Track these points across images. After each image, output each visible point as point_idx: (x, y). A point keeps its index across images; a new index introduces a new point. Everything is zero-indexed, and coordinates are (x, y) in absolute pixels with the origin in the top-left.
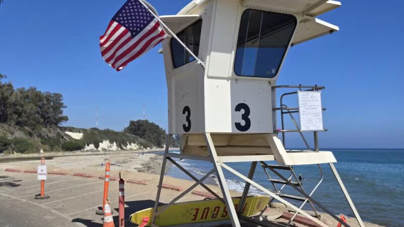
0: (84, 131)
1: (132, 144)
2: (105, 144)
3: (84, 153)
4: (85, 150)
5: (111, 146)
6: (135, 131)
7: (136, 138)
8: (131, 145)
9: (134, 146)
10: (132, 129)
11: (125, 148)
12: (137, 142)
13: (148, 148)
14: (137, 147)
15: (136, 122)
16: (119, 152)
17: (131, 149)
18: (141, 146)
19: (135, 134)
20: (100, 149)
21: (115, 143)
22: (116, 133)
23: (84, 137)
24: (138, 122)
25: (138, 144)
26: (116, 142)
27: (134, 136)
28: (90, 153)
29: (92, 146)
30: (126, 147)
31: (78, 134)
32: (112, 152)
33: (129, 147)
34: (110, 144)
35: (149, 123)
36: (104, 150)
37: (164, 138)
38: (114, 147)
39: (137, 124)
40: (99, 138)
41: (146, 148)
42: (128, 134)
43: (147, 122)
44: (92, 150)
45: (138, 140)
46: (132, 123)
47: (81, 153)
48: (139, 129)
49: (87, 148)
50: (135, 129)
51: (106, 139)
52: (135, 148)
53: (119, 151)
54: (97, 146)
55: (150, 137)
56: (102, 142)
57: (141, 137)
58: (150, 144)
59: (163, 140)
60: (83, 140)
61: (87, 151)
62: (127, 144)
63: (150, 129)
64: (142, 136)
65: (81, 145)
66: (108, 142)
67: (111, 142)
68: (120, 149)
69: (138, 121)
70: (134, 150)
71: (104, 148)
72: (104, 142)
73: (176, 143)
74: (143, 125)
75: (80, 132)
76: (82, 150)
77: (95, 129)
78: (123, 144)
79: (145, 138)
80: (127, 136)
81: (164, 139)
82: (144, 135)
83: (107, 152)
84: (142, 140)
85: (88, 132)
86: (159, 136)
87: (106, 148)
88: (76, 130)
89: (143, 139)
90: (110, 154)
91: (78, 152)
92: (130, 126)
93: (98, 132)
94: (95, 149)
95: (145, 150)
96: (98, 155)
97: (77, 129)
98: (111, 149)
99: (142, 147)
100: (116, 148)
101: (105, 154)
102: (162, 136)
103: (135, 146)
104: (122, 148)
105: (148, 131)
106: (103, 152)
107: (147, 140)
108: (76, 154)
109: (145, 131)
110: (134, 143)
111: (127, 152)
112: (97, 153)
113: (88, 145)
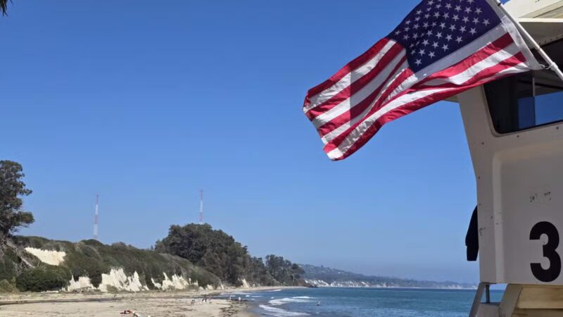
0: (68, 246)
1: (175, 277)
2: (113, 277)
3: (69, 297)
4: (69, 289)
5: (127, 281)
6: (182, 249)
7: (183, 265)
8: (171, 279)
9: (178, 282)
10: (173, 244)
11: (158, 285)
12: (184, 273)
13: (210, 287)
14: (186, 283)
15: (183, 228)
16: (147, 295)
17: (171, 288)
18: (193, 281)
19: (182, 256)
20: (102, 287)
21: (136, 274)
22: (138, 254)
23: (68, 260)
24: (189, 228)
25: (187, 278)
26: (139, 274)
27: (179, 258)
28: (80, 296)
29: (85, 281)
30: (161, 283)
31: (55, 252)
32: (130, 294)
33: (167, 283)
34: (125, 277)
35: (212, 231)
36: (112, 289)
37: (244, 265)
38: (135, 283)
39: (185, 234)
40: (101, 264)
41: (204, 286)
42: (165, 255)
43: (207, 228)
44: (84, 291)
45: (187, 269)
46: (175, 231)
47: (60, 297)
48: (190, 243)
49: (74, 285)
50: (182, 242)
51: (117, 266)
52: (179, 286)
53: (146, 291)
54: (96, 281)
55: (214, 263)
56: (107, 272)
57: (194, 263)
58: (214, 277)
59: (241, 269)
60: (66, 266)
61: (75, 292)
62: (164, 278)
63: (213, 245)
64: (196, 259)
65: (60, 278)
66: (121, 271)
67: (129, 272)
68: (146, 287)
69: (189, 225)
70: (179, 290)
71: (112, 285)
72: (112, 272)
73: (269, 277)
74: (197, 236)
75: (58, 250)
76: (63, 289)
77: (93, 242)
78: (154, 278)
79: (203, 265)
80: (163, 259)
81: (244, 267)
82: (200, 257)
83: (119, 296)
84: (196, 269)
85: (77, 248)
86: (234, 260)
87: (118, 285)
88: (49, 244)
89: (200, 265)
90: (127, 298)
91: (55, 295)
92: (170, 236)
93: (99, 250)
94: (93, 288)
95: (202, 291)
96: (99, 300)
97: (52, 241)
98: (128, 289)
99: (196, 284)
100: (140, 285)
101: (114, 299)
102: (240, 259)
103: (181, 282)
104: (151, 286)
105: (209, 250)
106: (111, 295)
107: (207, 270)
108: (49, 299)
109: (204, 248)
110: (179, 274)
111: (165, 295)
112: (98, 296)
113: (76, 279)
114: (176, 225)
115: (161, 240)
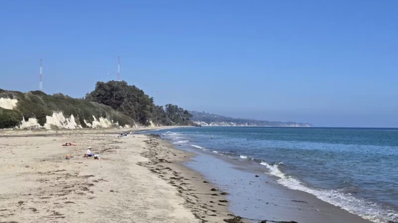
0: (19, 95)
1: (101, 119)
2: (55, 119)
3: (20, 133)
4: (21, 127)
5: (66, 121)
6: (106, 99)
7: (108, 110)
8: (99, 120)
9: (104, 122)
10: (99, 95)
11: (89, 125)
12: (108, 116)
13: (127, 126)
14: (109, 123)
15: (106, 84)
16: (81, 131)
17: (100, 127)
18: (115, 122)
19: (106, 104)
20: (46, 126)
21: (72, 116)
22: (73, 101)
23: (20, 105)
24: (110, 84)
25: (110, 119)
26: (75, 116)
27: (104, 106)
28: (30, 132)
29: (33, 121)
30: (92, 123)
31: (9, 99)
32: (69, 131)
33: (95, 123)
34: (64, 119)
35: (127, 86)
36: (55, 127)
37: (151, 110)
38: (72, 122)
39: (108, 88)
40: (45, 108)
41: (123, 125)
42: (94, 103)
43: (124, 84)
44: (33, 128)
45: (110, 114)
46: (100, 86)
47: (14, 133)
48: (112, 95)
49: (25, 124)
50: (105, 94)
51: (57, 111)
52: (105, 125)
53: (80, 129)
54: (42, 121)
55: (129, 109)
56: (50, 115)
57: (115, 109)
58: (130, 119)
59: (150, 114)
60: (19, 110)
61: (26, 129)
62: (93, 120)
63: (128, 96)
64: (116, 106)
65: (13, 118)
66: (61, 114)
67: (67, 114)
68: (80, 126)
69: (110, 82)
70: (106, 128)
71: (54, 124)
72: (54, 114)
73: (168, 119)
74: (117, 89)
75: (12, 98)
76: (17, 127)
77: (38, 93)
78: (86, 119)
79: (121, 110)
80: (92, 106)
81: (151, 112)
82: (119, 105)
83: (60, 132)
84: (117, 113)
85: (26, 97)
86: (144, 107)
87: (59, 125)
88: (4, 93)
89: (119, 111)
90: (66, 134)
91: (10, 131)
92: (97, 90)
93: (44, 99)
94: (40, 126)
95: (122, 129)
96: (44, 135)
97: (6, 91)
98: (67, 127)
99: (117, 124)
100: (76, 125)
101: (57, 135)
102: (148, 107)
103: (106, 122)
104: (84, 126)
105: (126, 100)
106: (53, 132)
107: (125, 114)
108: (5, 134)
109: (121, 99)
110: (105, 117)
111: (95, 131)
112: (44, 133)
113: (27, 120)
114: (101, 81)
115: (90, 93)
